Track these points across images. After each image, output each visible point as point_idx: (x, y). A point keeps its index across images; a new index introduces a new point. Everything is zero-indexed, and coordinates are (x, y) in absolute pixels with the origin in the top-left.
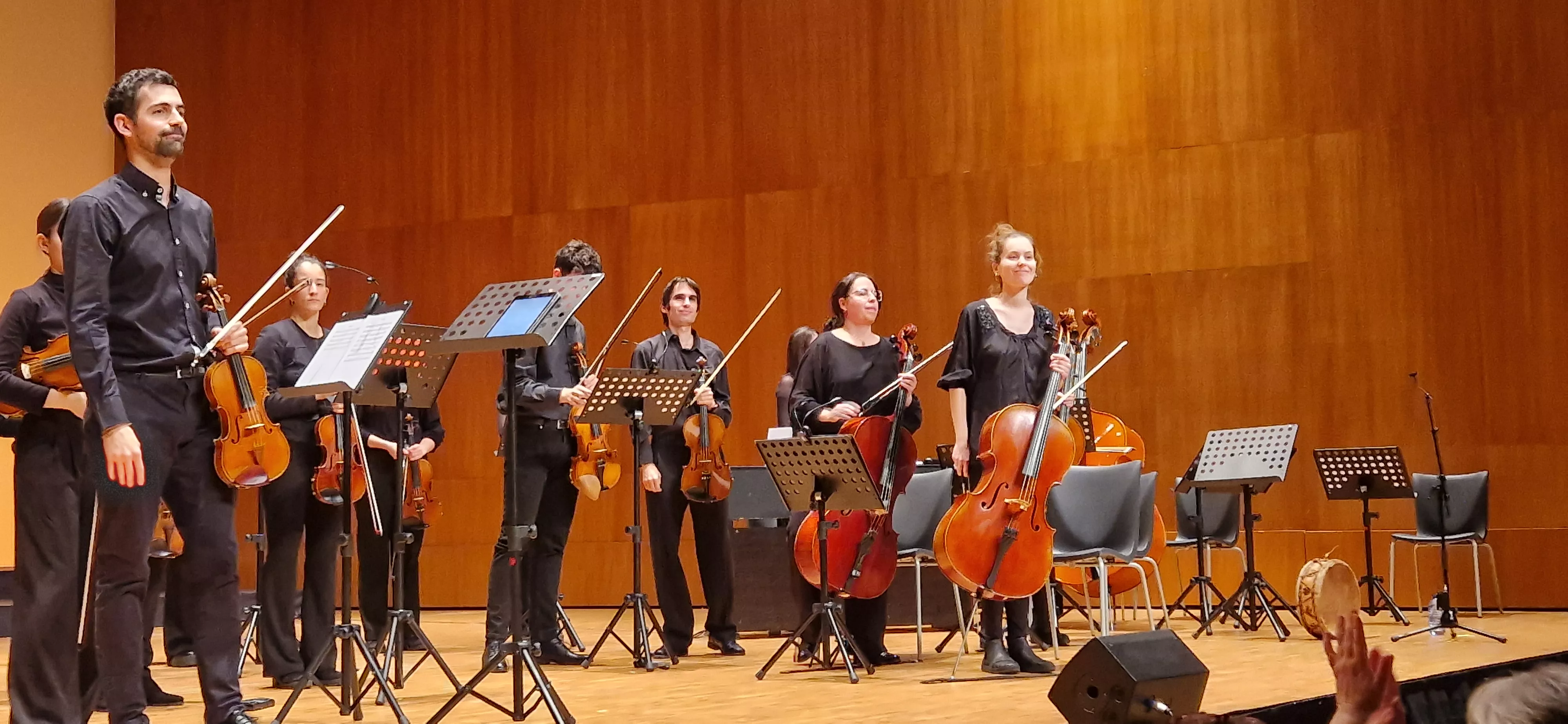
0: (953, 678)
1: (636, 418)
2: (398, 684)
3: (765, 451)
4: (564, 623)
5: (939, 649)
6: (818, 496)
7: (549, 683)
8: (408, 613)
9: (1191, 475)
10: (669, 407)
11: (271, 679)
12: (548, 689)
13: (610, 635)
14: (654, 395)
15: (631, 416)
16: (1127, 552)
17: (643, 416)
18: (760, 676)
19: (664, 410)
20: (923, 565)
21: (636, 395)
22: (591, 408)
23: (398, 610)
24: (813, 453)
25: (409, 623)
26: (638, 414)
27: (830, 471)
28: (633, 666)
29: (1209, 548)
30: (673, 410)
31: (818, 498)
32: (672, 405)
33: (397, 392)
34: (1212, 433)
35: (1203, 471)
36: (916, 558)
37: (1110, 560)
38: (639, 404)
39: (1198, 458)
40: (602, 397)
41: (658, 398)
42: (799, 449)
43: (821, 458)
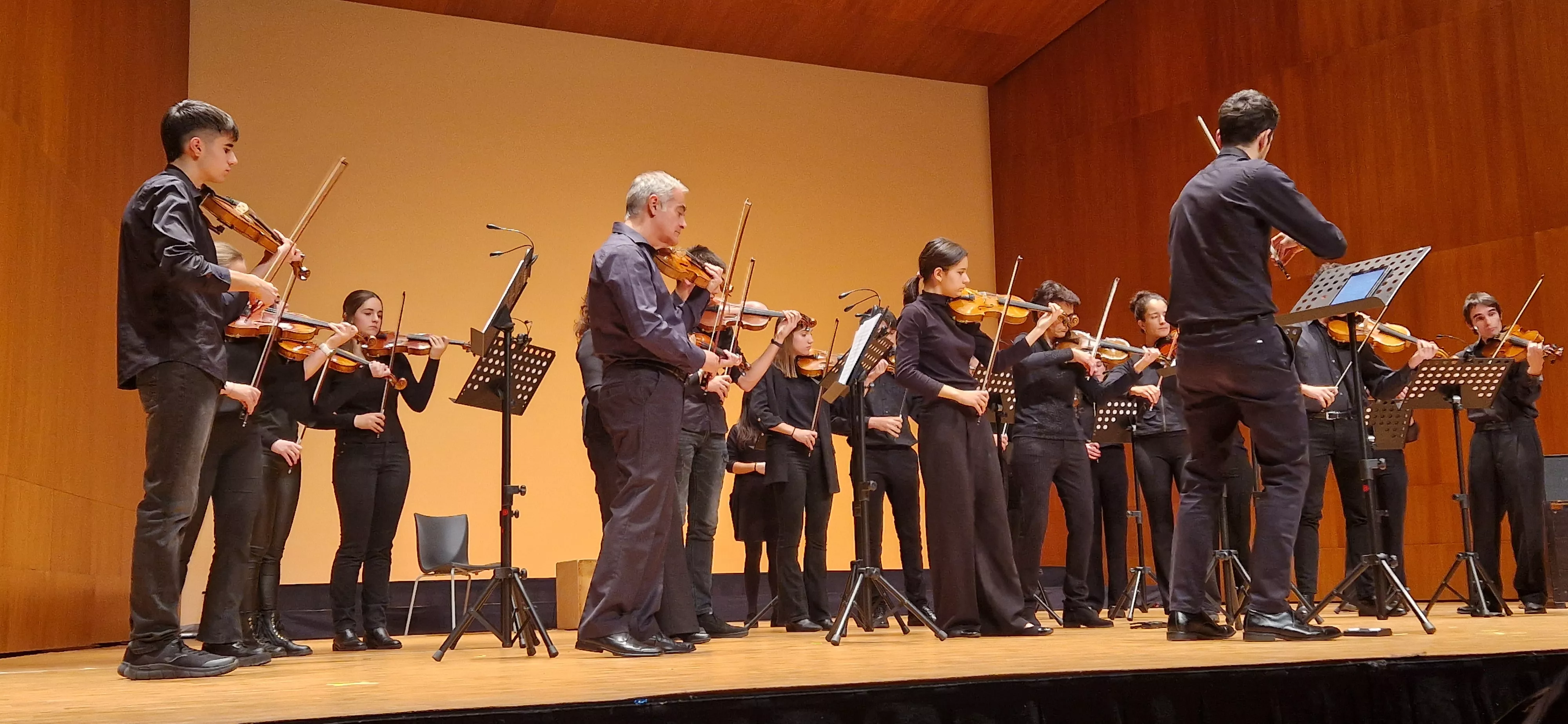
10: (1485, 392)
13: (1446, 589)
14: (1470, 382)
15: (1450, 401)
17: (1461, 400)
19: (1481, 395)
21: (1452, 382)
22: (1412, 395)
26: (1457, 398)
30: (1489, 395)
32: (1488, 391)
38: (1456, 389)
40: (1422, 385)
41: (1474, 384)
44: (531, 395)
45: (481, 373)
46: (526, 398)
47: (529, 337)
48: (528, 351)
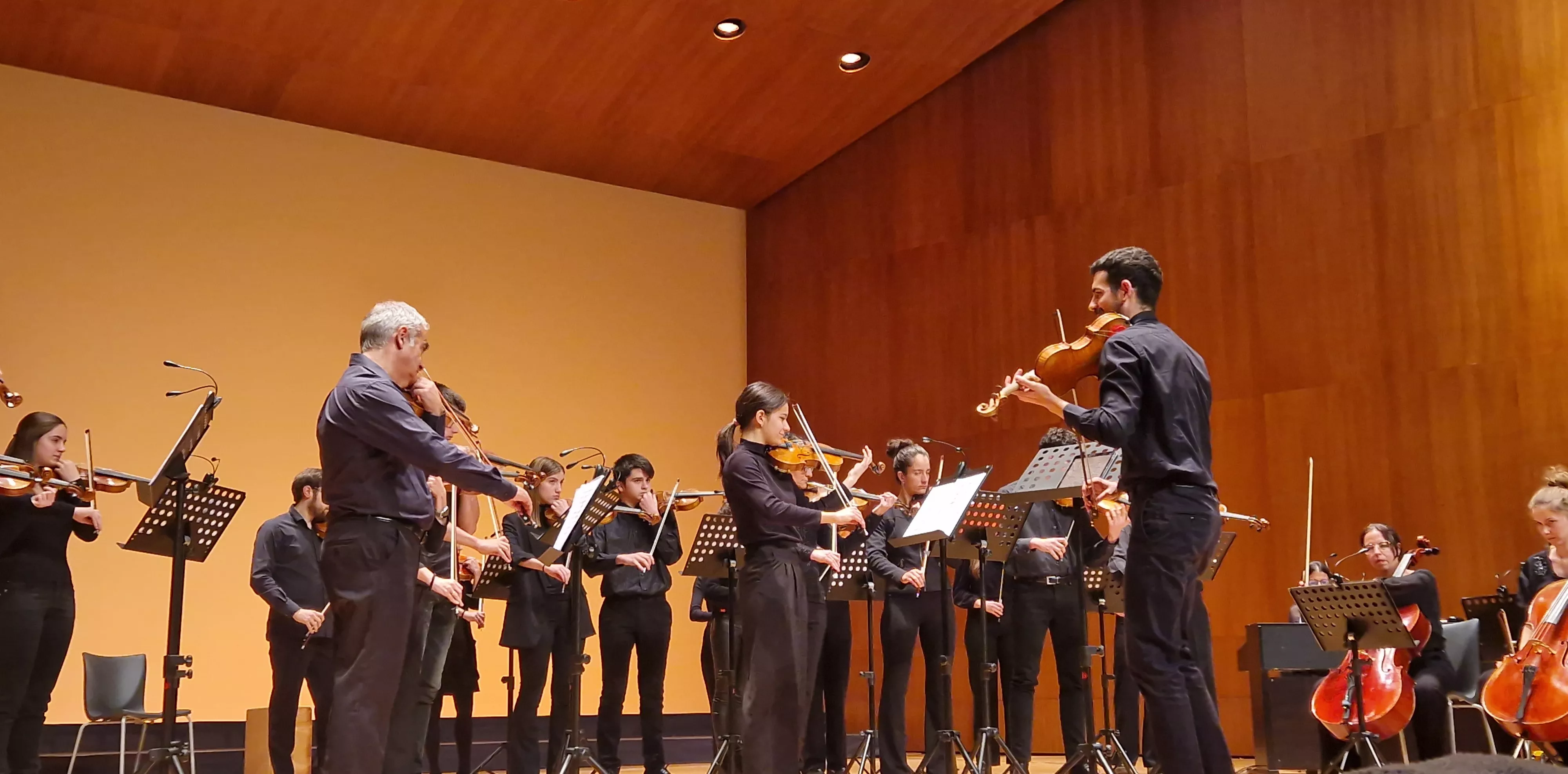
3: (1299, 596)
6: (1350, 635)
8: (995, 730)
23: (986, 727)
24: (1345, 598)
25: (996, 738)
27: (1361, 613)
31: (1350, 638)
33: (979, 547)
42: (1330, 595)
43: (1352, 602)
44: (215, 540)
45: (156, 516)
46: (209, 543)
47: (215, 477)
48: (213, 492)
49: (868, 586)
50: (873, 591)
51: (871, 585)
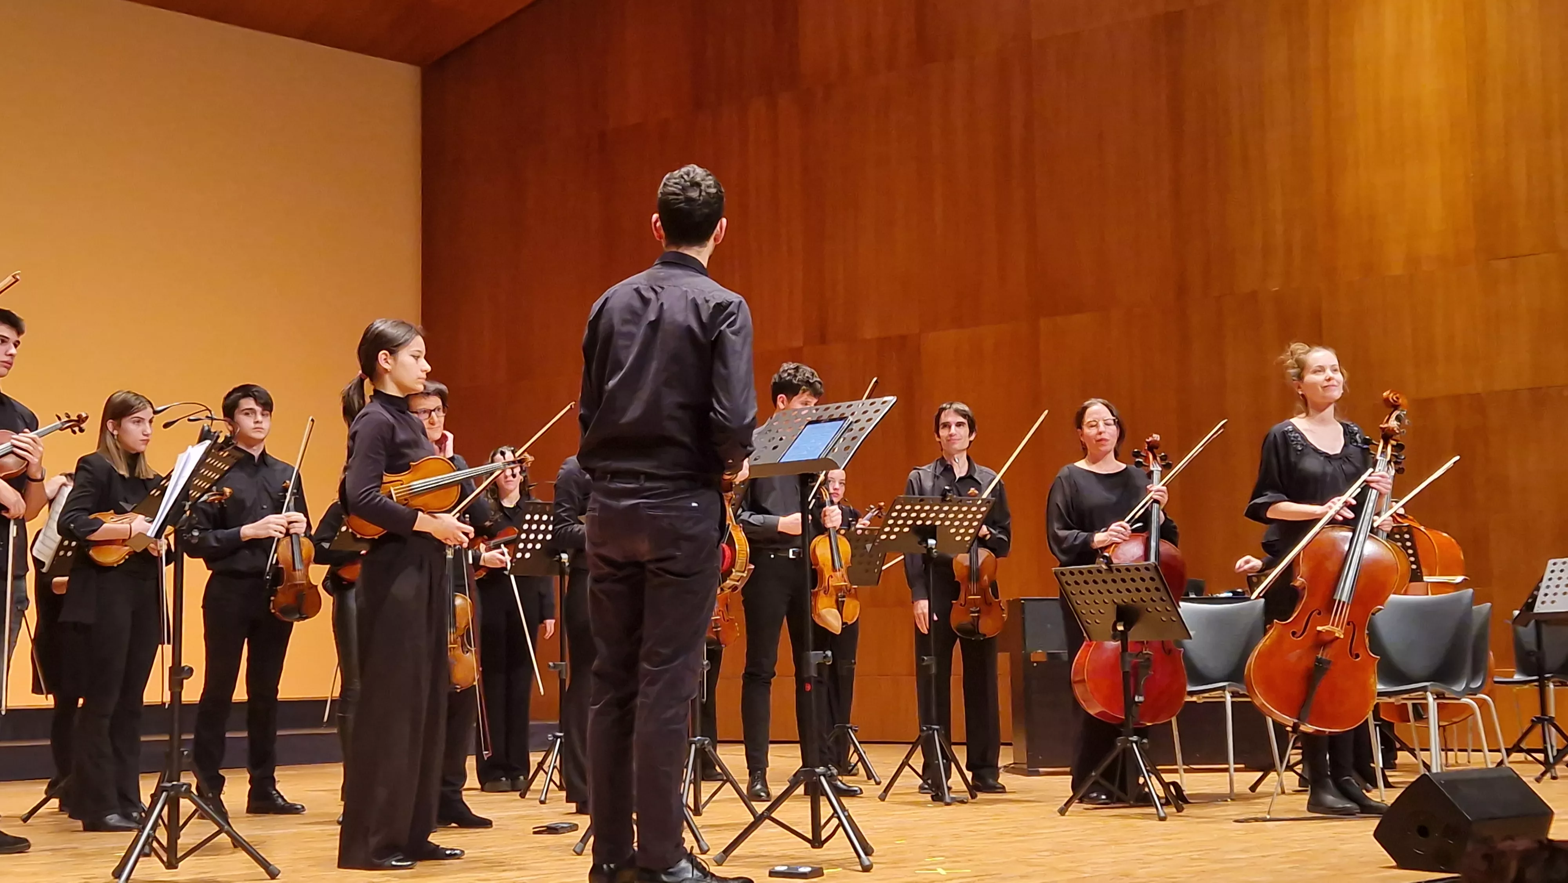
0: (1268, 817)
1: (929, 546)
2: (697, 812)
3: (1064, 579)
4: (860, 755)
5: (1253, 788)
6: (1120, 625)
7: (847, 811)
8: (706, 740)
9: (1530, 606)
10: (963, 535)
11: (574, 805)
12: (845, 817)
13: (907, 768)
14: (947, 523)
15: (925, 545)
16: (1460, 687)
17: (936, 544)
18: (1062, 812)
19: (958, 538)
20: (1235, 699)
21: (928, 523)
22: (884, 537)
23: (695, 737)
24: (1114, 581)
25: (707, 750)
26: (932, 542)
27: (1132, 600)
28: (930, 799)
29: (1551, 686)
30: (967, 538)
31: (1120, 628)
32: (967, 534)
34: (1551, 561)
35: (1543, 603)
36: (1227, 692)
37: (1439, 696)
38: (931, 531)
39: (1538, 589)
40: (895, 525)
41: (951, 526)
42: (1099, 578)
43: (1122, 587)
49: (561, 558)
50: (567, 564)
51: (565, 557)
